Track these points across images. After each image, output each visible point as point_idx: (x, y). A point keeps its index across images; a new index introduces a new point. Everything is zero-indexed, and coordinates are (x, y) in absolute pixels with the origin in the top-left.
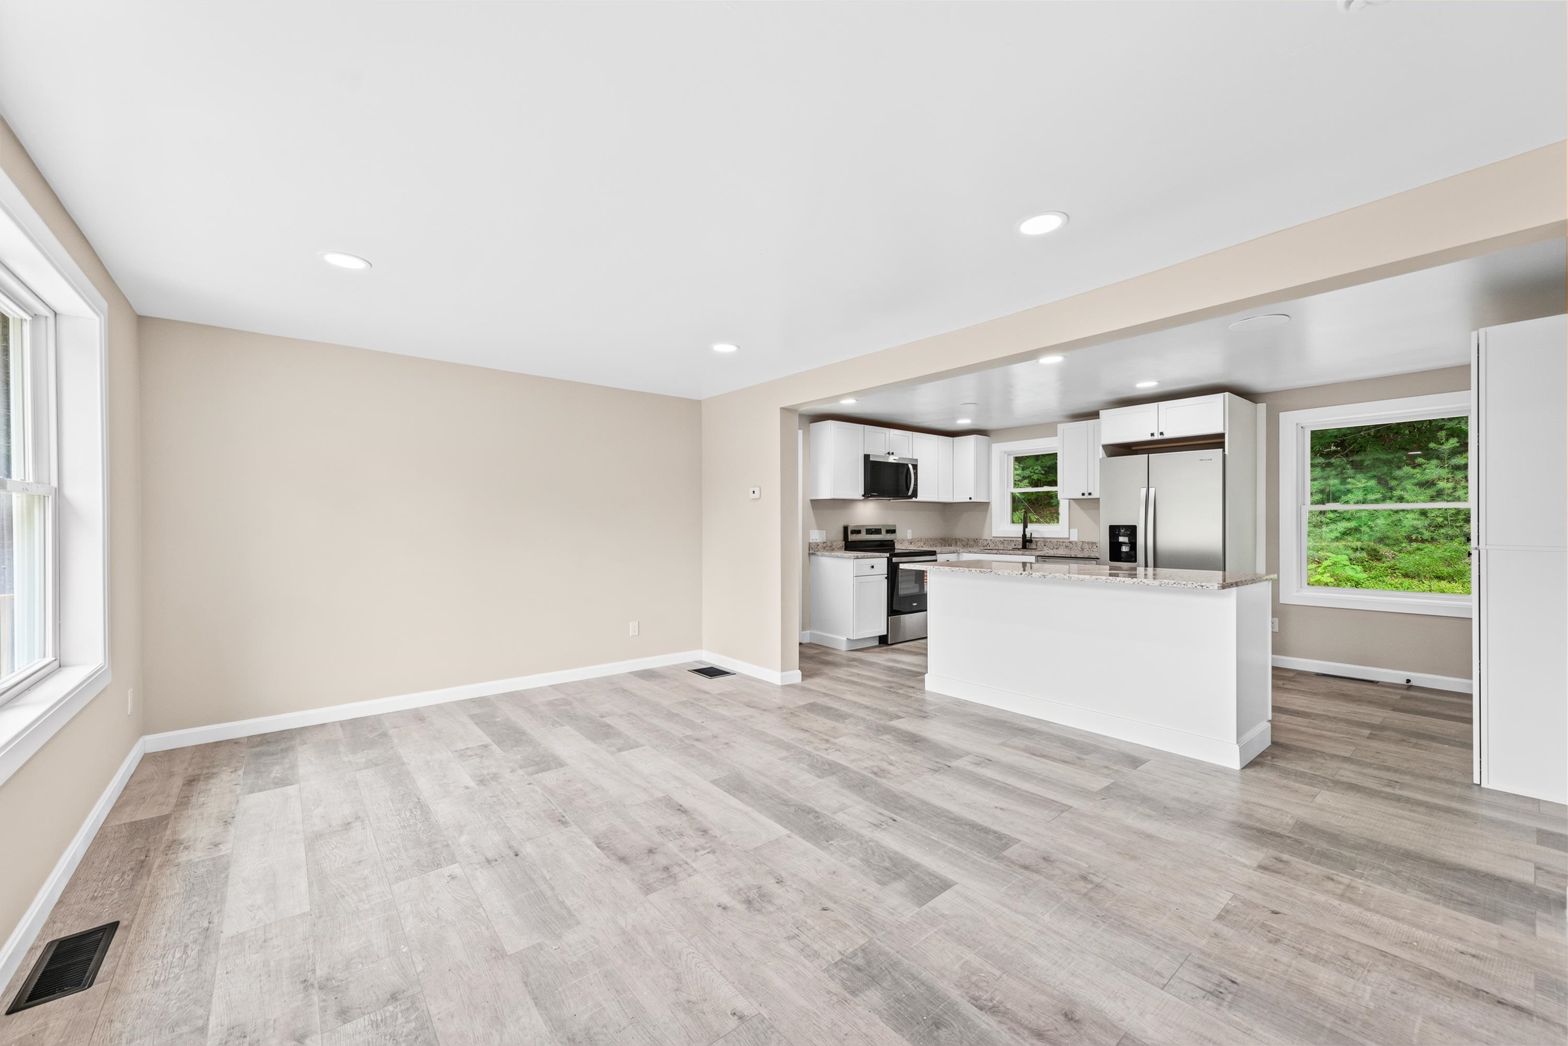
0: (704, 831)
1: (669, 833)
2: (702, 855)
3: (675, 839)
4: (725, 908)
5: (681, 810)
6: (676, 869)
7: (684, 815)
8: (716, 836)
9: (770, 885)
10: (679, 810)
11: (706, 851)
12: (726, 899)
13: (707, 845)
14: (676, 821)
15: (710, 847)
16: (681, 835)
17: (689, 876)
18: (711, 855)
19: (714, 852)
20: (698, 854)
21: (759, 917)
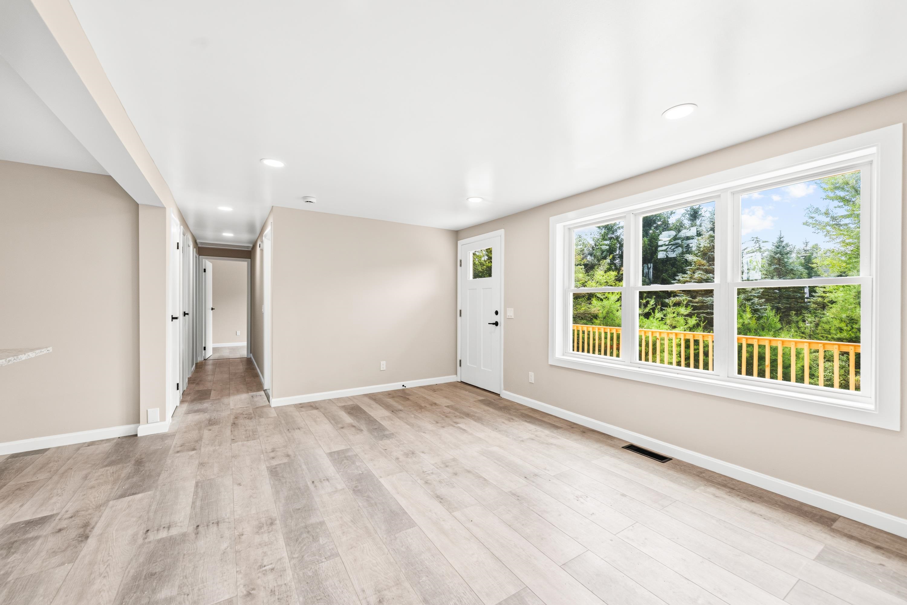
0: (427, 483)
1: (447, 483)
2: (429, 471)
3: (444, 479)
4: (423, 452)
5: (440, 498)
6: (442, 466)
7: (438, 494)
8: (421, 480)
9: (402, 458)
10: (442, 499)
11: (427, 472)
12: (422, 455)
13: (426, 475)
14: (443, 490)
15: (425, 474)
16: (440, 482)
17: (436, 463)
18: (425, 471)
19: (423, 472)
20: (432, 472)
21: (411, 449)
